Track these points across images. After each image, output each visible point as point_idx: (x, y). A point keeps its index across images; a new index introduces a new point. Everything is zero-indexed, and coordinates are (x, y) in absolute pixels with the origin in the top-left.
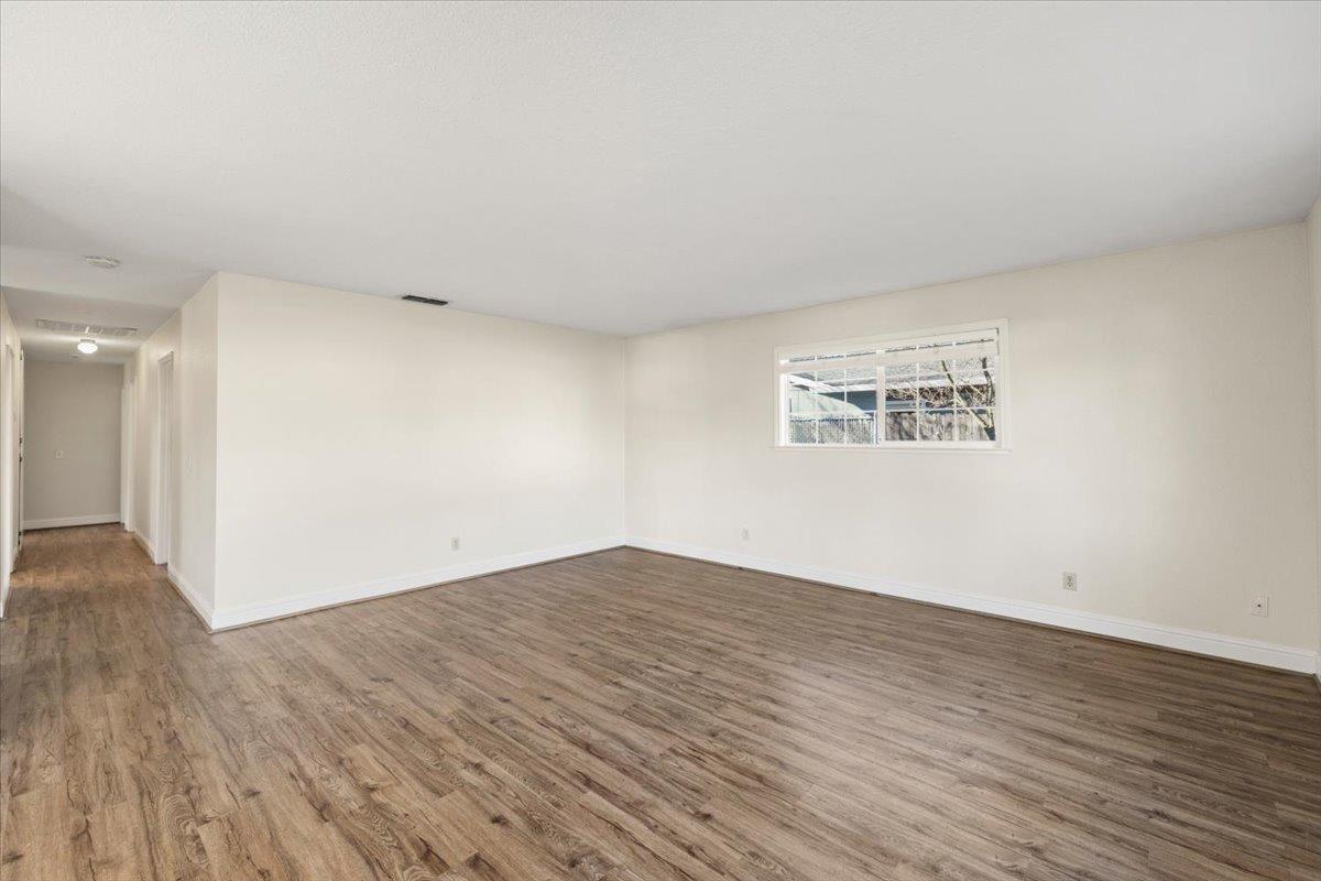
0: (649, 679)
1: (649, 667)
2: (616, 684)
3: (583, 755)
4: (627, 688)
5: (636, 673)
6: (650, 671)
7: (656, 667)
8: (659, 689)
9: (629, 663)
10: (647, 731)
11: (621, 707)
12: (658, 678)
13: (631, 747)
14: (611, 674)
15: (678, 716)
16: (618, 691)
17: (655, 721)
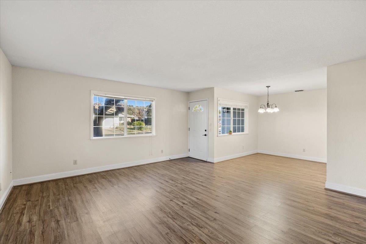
0: (188, 200)
1: (187, 204)
2: (198, 199)
3: (203, 185)
4: (194, 197)
5: (191, 202)
6: (187, 203)
7: (184, 204)
8: (185, 196)
9: (194, 207)
10: (190, 187)
11: (196, 192)
12: (185, 200)
13: (194, 185)
14: (199, 202)
15: (182, 190)
16: (197, 197)
17: (188, 189)
